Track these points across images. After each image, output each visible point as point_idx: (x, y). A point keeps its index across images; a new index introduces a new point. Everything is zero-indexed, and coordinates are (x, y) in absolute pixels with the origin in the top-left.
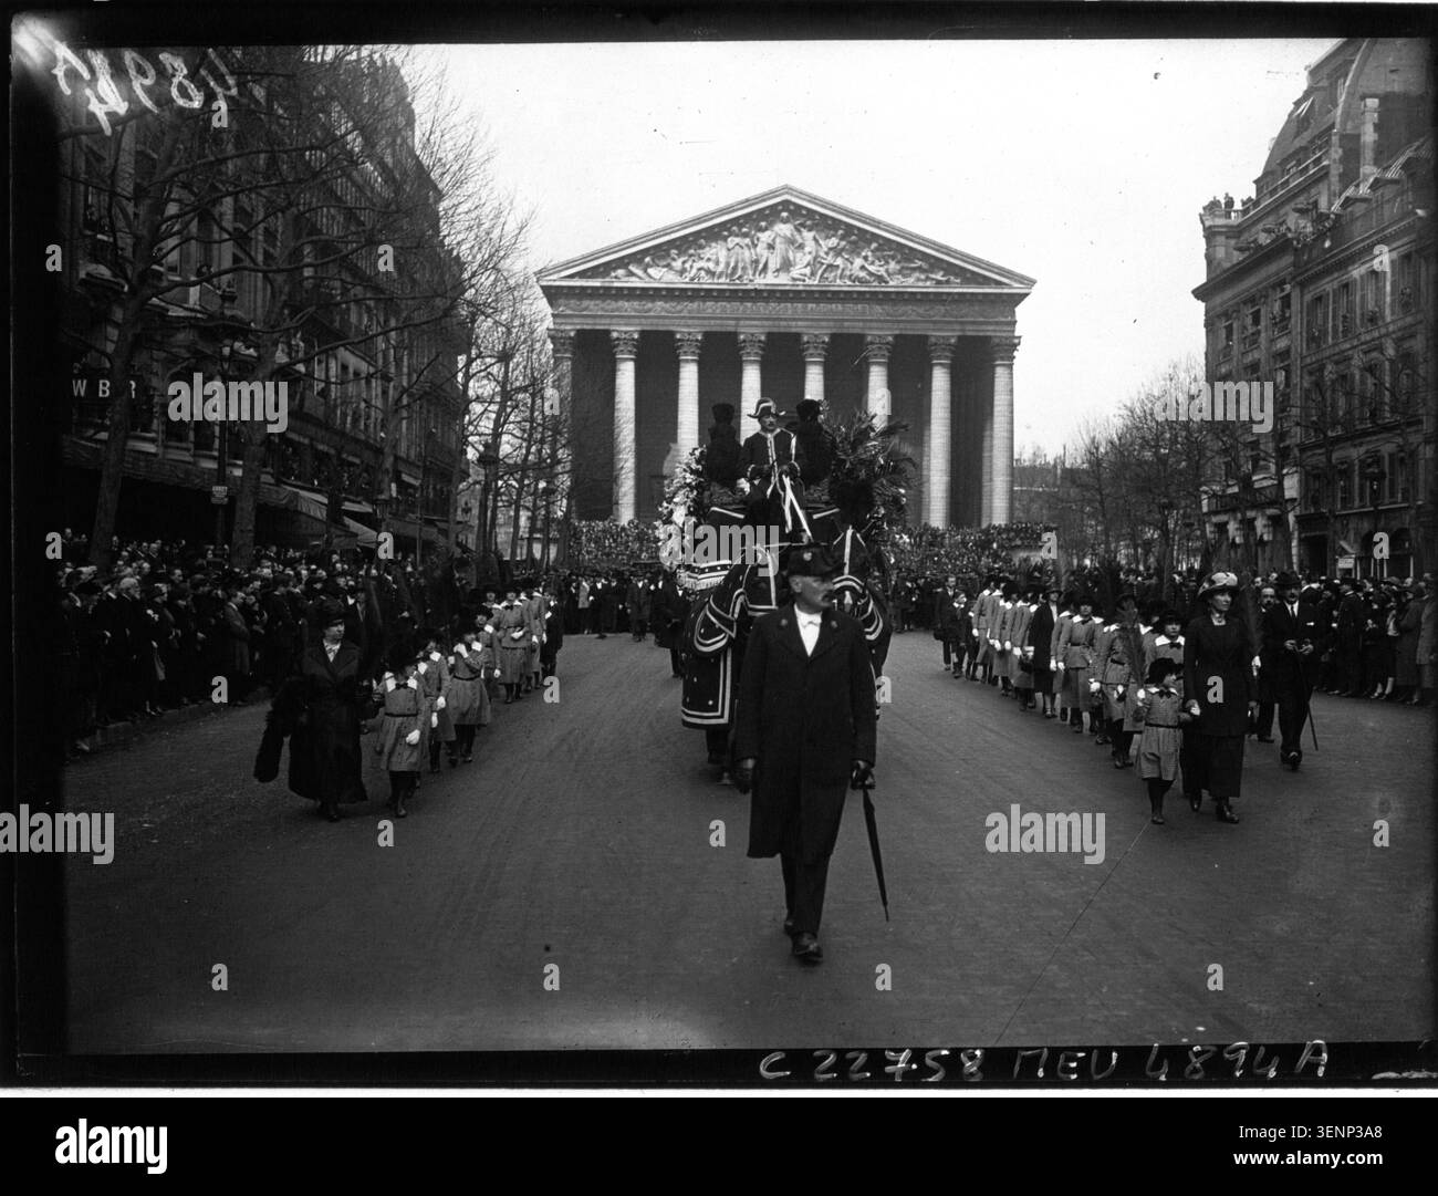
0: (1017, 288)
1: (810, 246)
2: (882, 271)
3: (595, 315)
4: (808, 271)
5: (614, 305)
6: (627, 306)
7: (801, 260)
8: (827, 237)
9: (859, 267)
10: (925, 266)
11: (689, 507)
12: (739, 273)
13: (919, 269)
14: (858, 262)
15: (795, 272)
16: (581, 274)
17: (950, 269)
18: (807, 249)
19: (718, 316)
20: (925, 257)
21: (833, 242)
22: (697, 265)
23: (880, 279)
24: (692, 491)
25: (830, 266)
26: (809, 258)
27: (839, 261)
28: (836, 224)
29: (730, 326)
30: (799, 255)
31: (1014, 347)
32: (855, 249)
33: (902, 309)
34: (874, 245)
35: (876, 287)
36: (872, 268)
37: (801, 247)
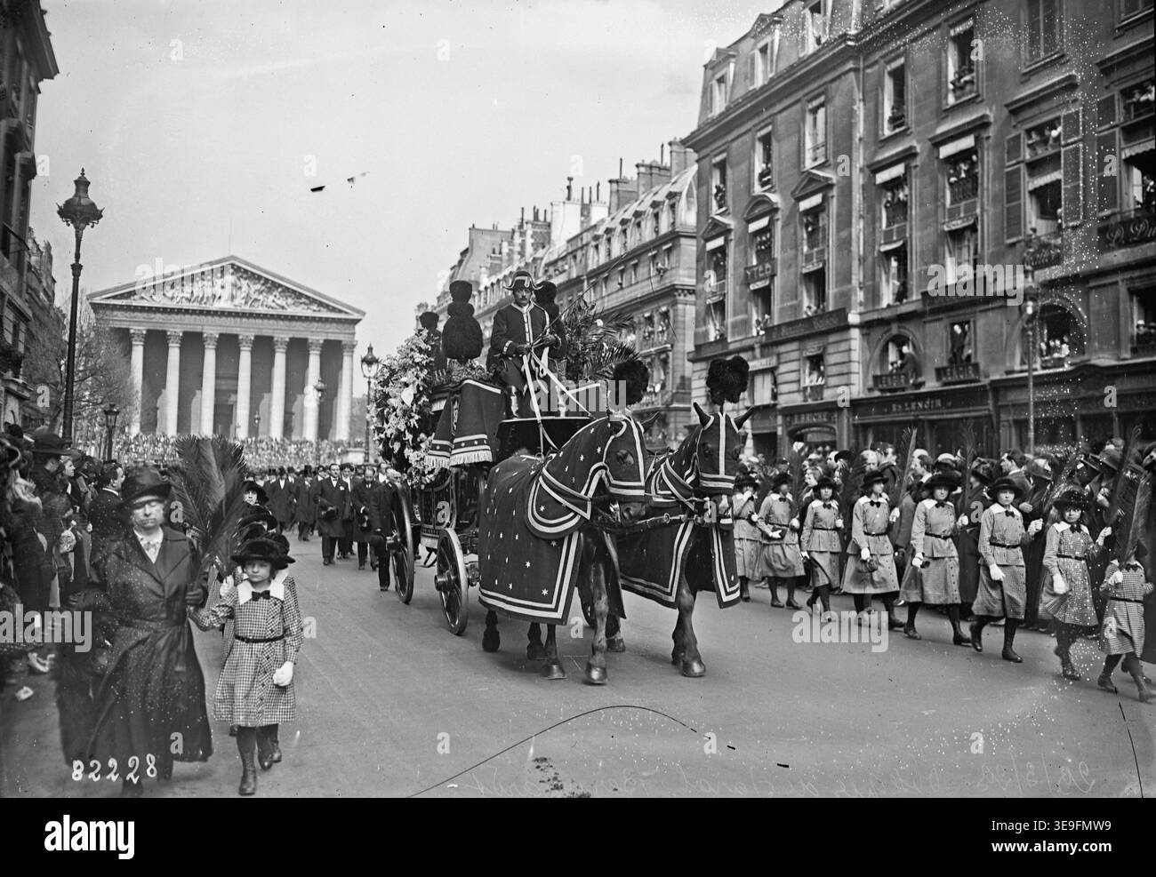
0: (356, 316)
1: (245, 288)
2: (284, 304)
3: (120, 320)
4: (243, 301)
5: (132, 314)
6: (140, 316)
7: (241, 295)
8: (255, 284)
9: (272, 302)
10: (307, 301)
11: (418, 386)
12: (205, 300)
13: (304, 303)
14: (271, 298)
15: (237, 302)
16: (115, 297)
17: (320, 304)
18: (243, 290)
19: (193, 323)
20: (307, 297)
21: (258, 286)
22: (181, 295)
23: (283, 308)
24: (421, 370)
25: (256, 300)
26: (244, 295)
27: (261, 297)
28: (260, 278)
29: (198, 329)
30: (239, 292)
31: (354, 346)
32: (270, 291)
33: (294, 323)
34: (280, 290)
35: (280, 312)
36: (278, 302)
37: (240, 288)
